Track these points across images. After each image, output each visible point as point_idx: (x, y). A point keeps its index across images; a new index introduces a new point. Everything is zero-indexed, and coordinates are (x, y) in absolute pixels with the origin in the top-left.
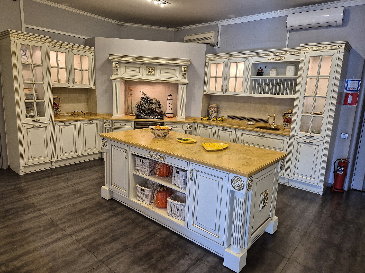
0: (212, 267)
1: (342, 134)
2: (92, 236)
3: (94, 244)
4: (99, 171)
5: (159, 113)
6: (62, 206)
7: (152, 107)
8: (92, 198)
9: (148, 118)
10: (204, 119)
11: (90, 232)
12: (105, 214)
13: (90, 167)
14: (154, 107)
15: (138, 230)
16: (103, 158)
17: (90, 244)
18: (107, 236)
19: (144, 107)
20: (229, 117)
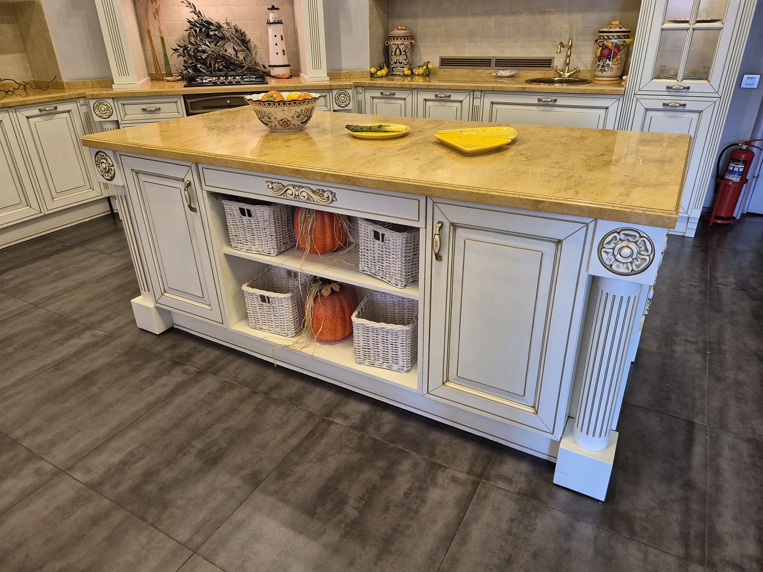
0: (524, 494)
1: (746, 76)
2: (136, 462)
3: (150, 487)
4: (113, 252)
5: (248, 69)
6: (20, 375)
7: (226, 51)
8: (111, 337)
9: (223, 84)
10: (379, 73)
11: (129, 449)
12: (163, 380)
13: (82, 243)
14: (230, 51)
15: (275, 414)
16: (115, 211)
17: (136, 490)
18: (185, 454)
19: (204, 52)
20: (446, 62)
